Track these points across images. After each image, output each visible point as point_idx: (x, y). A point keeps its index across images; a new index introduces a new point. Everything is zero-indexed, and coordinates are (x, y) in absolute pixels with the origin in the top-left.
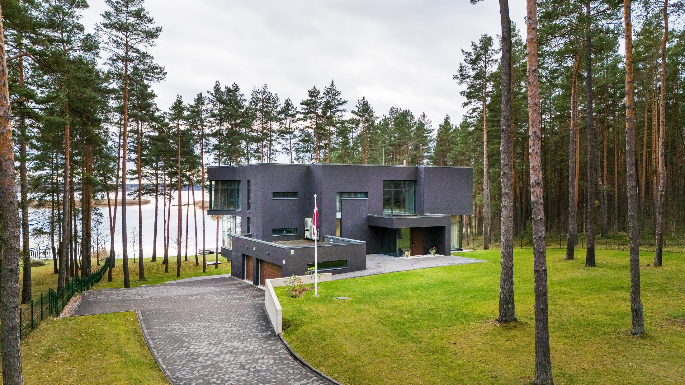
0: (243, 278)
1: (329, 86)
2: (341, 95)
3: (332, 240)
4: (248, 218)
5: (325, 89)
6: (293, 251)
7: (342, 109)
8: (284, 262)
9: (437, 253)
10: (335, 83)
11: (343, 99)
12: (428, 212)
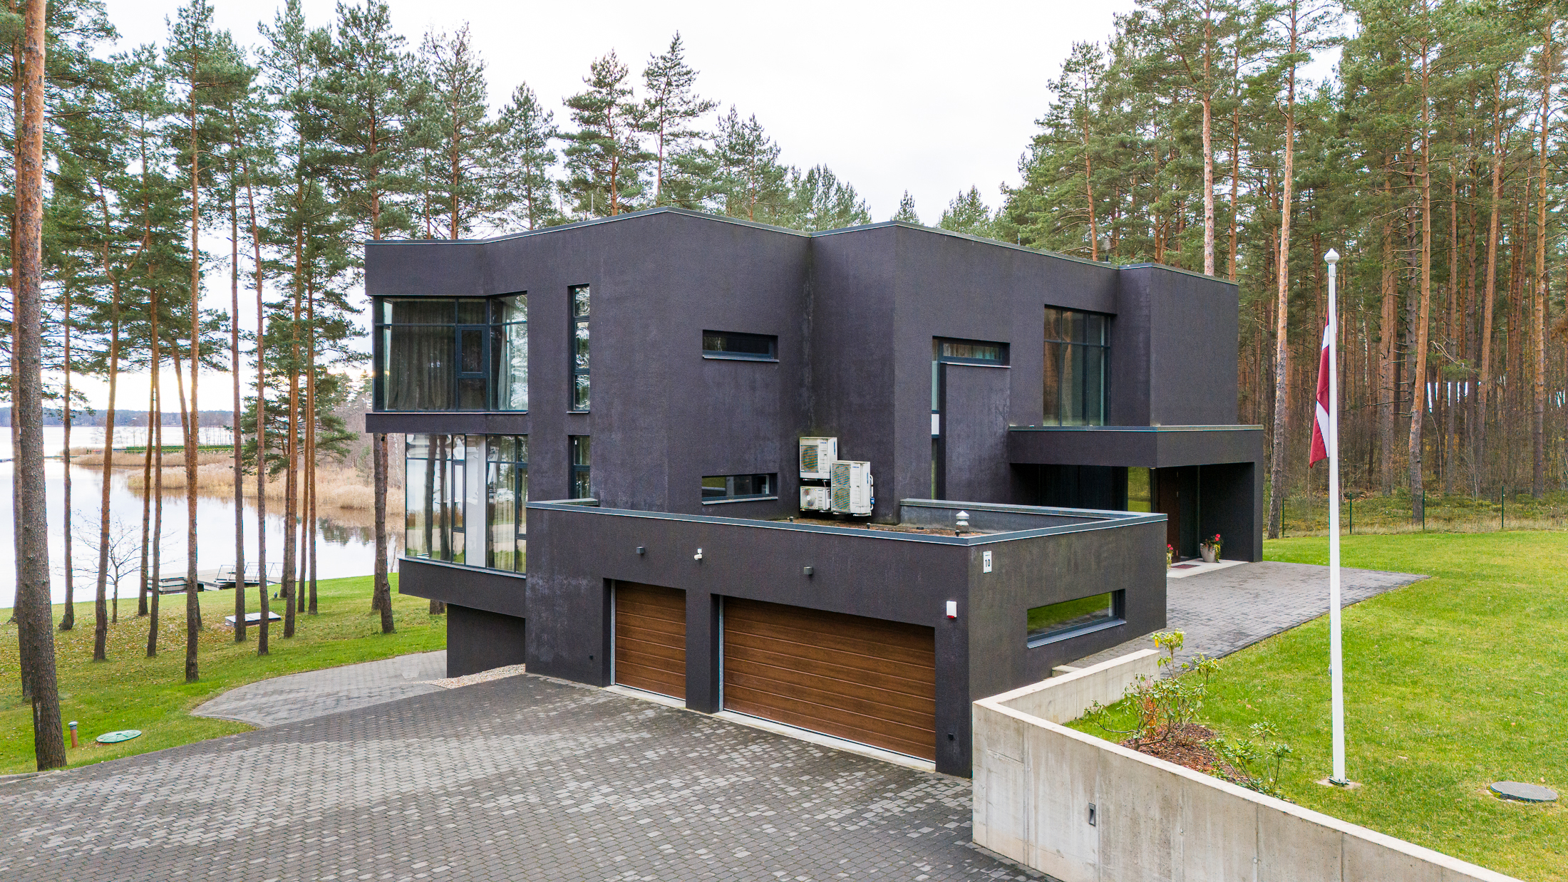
0: (606, 683)
1: (665, 50)
2: (694, 85)
3: (963, 514)
4: (572, 438)
5: (651, 60)
6: (988, 555)
7: (696, 131)
8: (951, 608)
9: (1224, 555)
10: (685, 42)
11: (705, 97)
12: (1158, 421)
